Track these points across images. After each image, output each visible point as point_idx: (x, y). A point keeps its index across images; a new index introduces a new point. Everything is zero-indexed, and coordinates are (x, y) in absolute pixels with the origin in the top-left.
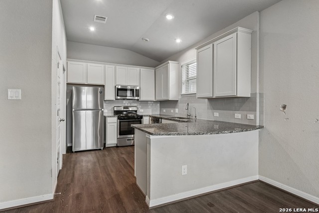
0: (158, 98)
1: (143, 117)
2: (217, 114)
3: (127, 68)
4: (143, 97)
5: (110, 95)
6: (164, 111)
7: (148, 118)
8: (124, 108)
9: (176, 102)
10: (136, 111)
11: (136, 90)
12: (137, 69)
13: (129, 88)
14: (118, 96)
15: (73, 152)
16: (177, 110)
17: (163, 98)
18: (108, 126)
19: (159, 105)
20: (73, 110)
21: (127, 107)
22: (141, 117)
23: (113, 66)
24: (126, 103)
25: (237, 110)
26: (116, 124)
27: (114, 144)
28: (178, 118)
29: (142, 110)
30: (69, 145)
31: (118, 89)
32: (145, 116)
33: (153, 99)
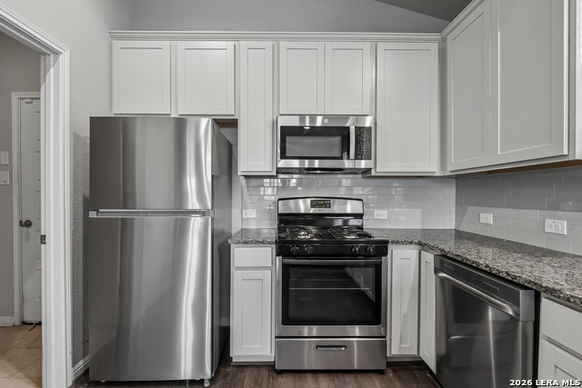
0: (457, 163)
1: (391, 247)
3: (320, 45)
4: (387, 160)
5: (256, 153)
6: (488, 217)
7: (411, 253)
8: (313, 205)
10: (359, 216)
11: (359, 130)
12: (362, 46)
14: (283, 156)
21: (325, 202)
22: (382, 248)
23: (269, 45)
24: (324, 187)
26: (268, 276)
29: (382, 214)
31: (287, 132)
32: (397, 242)
33: (433, 167)
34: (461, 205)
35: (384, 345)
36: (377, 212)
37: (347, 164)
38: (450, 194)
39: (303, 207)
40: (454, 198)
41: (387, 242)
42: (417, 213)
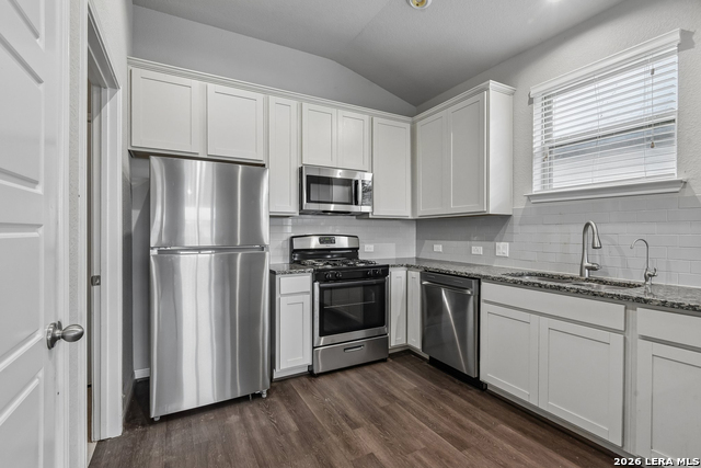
1: (390, 269)
3: (334, 110)
6: (438, 247)
8: (322, 241)
9: (502, 220)
10: (356, 250)
12: (362, 118)
13: (338, 174)
14: (308, 201)
15: (152, 422)
16: (503, 248)
17: (454, 208)
18: (282, 303)
19: (412, 229)
20: (154, 252)
21: (330, 238)
22: (386, 269)
23: (293, 103)
24: (328, 226)
26: (308, 299)
27: (303, 367)
28: (530, 275)
29: (370, 247)
30: (139, 374)
32: (394, 266)
33: (407, 213)
34: (420, 239)
35: (386, 341)
36: (366, 246)
37: (354, 208)
38: (412, 231)
39: (314, 243)
40: (415, 235)
41: (388, 266)
42: (392, 246)
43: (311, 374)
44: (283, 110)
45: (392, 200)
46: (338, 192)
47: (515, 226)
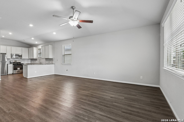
0: (30, 58)
2: (47, 62)
6: (33, 62)
8: (15, 61)
11: (20, 55)
12: (20, 48)
16: (37, 62)
17: (32, 58)
18: (9, 67)
19: (30, 60)
25: (51, 61)
26: (12, 67)
27: (11, 73)
29: (23, 62)
33: (28, 58)
43: (13, 74)
44: (9, 48)
45: (25, 56)
46: (18, 56)
47: (38, 60)
